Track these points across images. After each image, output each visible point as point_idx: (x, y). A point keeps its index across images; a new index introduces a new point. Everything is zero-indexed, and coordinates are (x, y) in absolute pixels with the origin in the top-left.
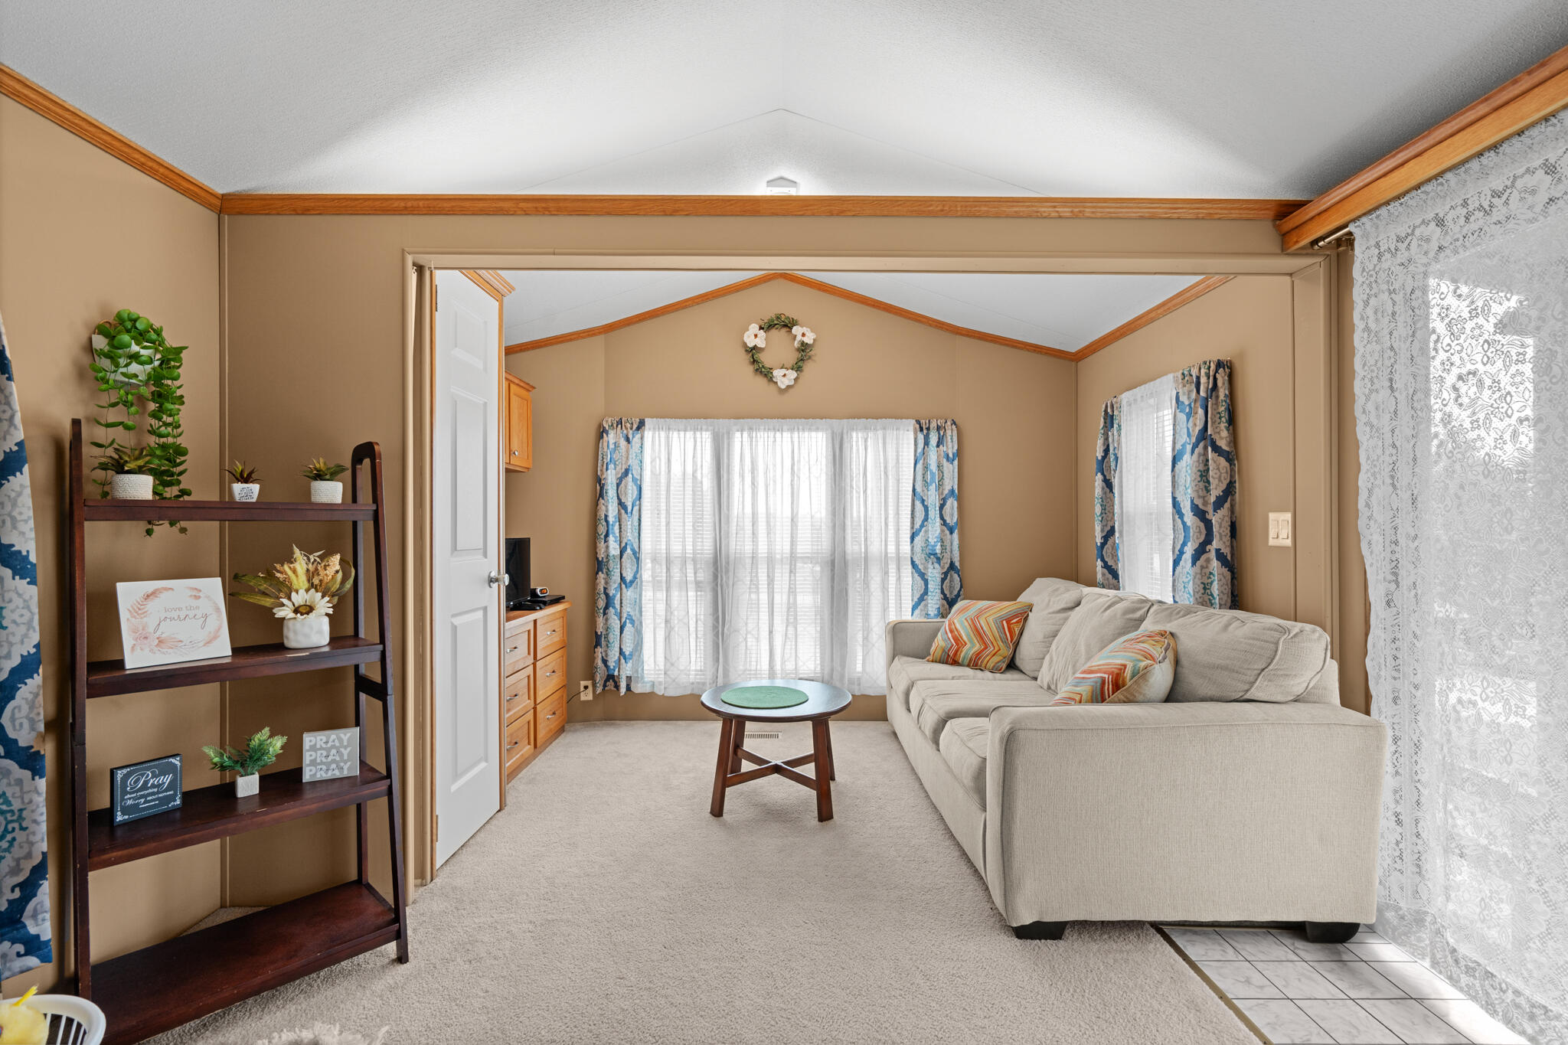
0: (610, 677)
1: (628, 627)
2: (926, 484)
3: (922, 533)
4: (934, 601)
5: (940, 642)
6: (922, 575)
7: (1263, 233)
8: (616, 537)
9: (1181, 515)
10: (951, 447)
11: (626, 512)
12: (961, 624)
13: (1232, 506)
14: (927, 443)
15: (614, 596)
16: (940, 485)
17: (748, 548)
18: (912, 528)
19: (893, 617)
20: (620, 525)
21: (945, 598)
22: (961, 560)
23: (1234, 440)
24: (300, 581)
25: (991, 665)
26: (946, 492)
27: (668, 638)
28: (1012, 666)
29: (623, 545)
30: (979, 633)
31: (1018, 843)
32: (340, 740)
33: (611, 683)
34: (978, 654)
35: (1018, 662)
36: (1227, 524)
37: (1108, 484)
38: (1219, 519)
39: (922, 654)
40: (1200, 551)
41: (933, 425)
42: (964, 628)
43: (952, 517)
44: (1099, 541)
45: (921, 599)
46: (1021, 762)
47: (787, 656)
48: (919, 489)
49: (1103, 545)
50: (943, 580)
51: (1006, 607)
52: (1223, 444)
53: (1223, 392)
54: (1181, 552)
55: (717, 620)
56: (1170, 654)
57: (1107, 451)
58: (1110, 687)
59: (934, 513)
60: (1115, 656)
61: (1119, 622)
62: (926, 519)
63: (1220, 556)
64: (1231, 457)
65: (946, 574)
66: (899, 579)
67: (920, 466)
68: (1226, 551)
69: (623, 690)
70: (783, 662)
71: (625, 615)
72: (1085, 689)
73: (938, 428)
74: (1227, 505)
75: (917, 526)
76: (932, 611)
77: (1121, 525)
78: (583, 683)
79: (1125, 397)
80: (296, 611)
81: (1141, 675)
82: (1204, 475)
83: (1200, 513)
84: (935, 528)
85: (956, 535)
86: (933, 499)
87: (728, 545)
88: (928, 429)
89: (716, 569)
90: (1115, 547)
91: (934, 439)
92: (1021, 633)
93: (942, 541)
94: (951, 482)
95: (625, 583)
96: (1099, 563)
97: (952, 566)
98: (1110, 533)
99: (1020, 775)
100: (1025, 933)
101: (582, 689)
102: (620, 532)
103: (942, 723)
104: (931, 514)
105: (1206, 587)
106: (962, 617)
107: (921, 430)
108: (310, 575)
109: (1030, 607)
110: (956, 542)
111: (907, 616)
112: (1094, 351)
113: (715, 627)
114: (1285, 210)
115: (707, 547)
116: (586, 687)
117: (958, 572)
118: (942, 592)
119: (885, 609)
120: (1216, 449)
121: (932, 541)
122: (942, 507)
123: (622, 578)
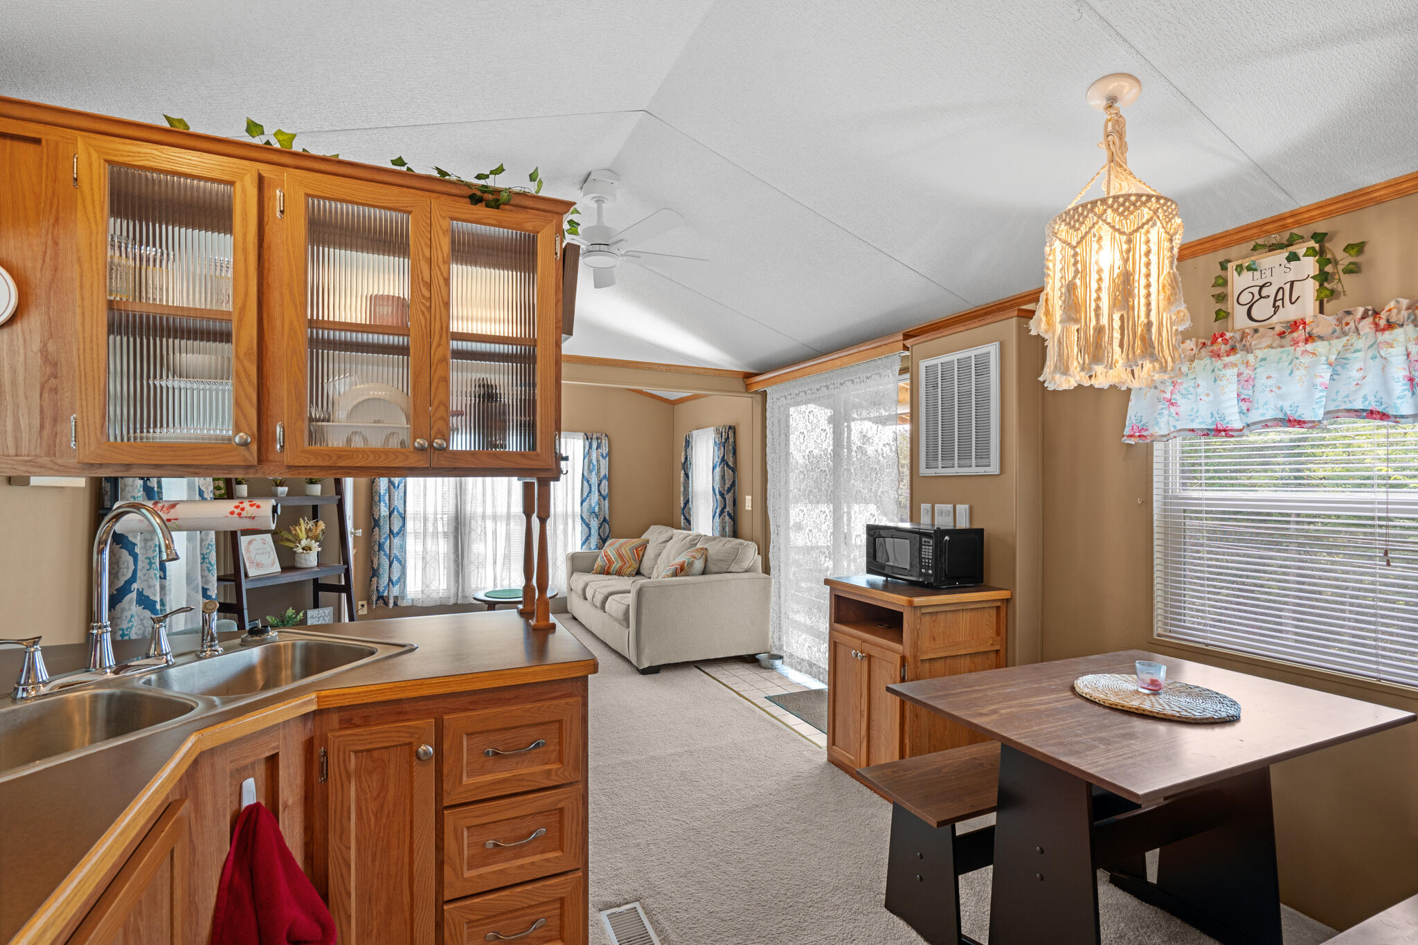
0: (380, 597)
1: (395, 563)
2: (590, 471)
3: (587, 500)
4: (594, 540)
5: (599, 562)
6: (588, 525)
7: (739, 385)
8: (386, 504)
9: (716, 495)
10: (605, 450)
11: (394, 487)
12: (611, 551)
13: (734, 493)
14: (590, 447)
15: (384, 543)
16: (598, 472)
17: (480, 510)
18: (582, 497)
19: (570, 550)
20: (390, 496)
21: (601, 538)
22: (609, 517)
23: (735, 462)
24: (303, 535)
25: (627, 573)
26: (602, 476)
27: (424, 569)
28: (638, 573)
29: (392, 509)
30: (621, 556)
31: (643, 634)
32: (325, 613)
33: (381, 602)
34: (621, 568)
35: (642, 571)
36: (732, 500)
37: (687, 475)
38: (729, 497)
39: (589, 570)
40: (722, 512)
41: (595, 436)
42: (613, 555)
43: (605, 492)
44: (682, 505)
45: (587, 539)
46: (644, 600)
47: (504, 577)
48: (586, 474)
49: (684, 507)
50: (600, 528)
51: (636, 542)
52: (731, 464)
53: (731, 440)
54: (716, 512)
55: (457, 556)
56: (704, 557)
57: (686, 458)
58: (679, 570)
59: (595, 488)
60: (683, 558)
61: (688, 545)
62: (590, 491)
63: (729, 514)
64: (734, 470)
65: (601, 524)
66: (574, 528)
67: (586, 460)
68: (731, 512)
69: (391, 605)
70: (502, 580)
71: (393, 556)
72: (669, 573)
73: (597, 438)
74: (732, 491)
75: (585, 496)
76: (593, 546)
77: (692, 497)
78: (360, 603)
79: (695, 433)
80: (303, 549)
81: (691, 564)
82: (723, 477)
83: (722, 495)
84: (595, 497)
85: (607, 501)
86: (594, 480)
87: (465, 508)
88: (591, 439)
89: (458, 523)
90: (690, 509)
91: (595, 445)
92: (643, 556)
93: (599, 505)
94: (604, 471)
95: (393, 534)
96: (682, 517)
97: (605, 520)
98: (687, 502)
99: (644, 606)
100: (645, 672)
101: (360, 607)
102: (390, 500)
103: (606, 598)
104: (593, 489)
105: (724, 528)
106: (612, 548)
107: (588, 439)
108: (308, 531)
109: (648, 542)
110: (607, 505)
111: (578, 549)
112: (682, 402)
113: (456, 561)
114: (748, 376)
115: (450, 508)
116: (363, 606)
117: (608, 523)
118: (599, 535)
119: (566, 546)
120: (728, 466)
121: (593, 505)
122: (599, 485)
123: (391, 531)
